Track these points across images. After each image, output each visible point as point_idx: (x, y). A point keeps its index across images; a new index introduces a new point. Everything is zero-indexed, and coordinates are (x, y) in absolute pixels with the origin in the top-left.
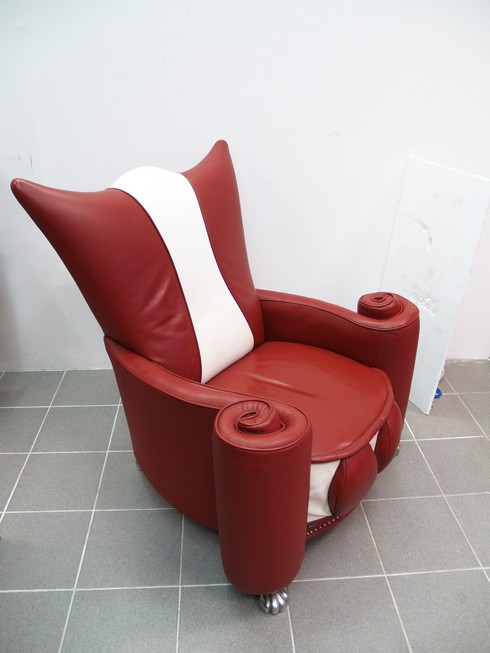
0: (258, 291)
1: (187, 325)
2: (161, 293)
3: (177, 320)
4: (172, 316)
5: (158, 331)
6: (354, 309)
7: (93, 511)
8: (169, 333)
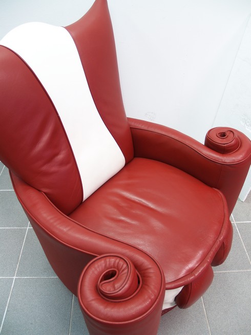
0: (129, 119)
1: (70, 158)
2: (45, 138)
3: (61, 157)
4: (57, 154)
5: (45, 168)
6: (202, 141)
7: (15, 277)
8: (54, 169)
